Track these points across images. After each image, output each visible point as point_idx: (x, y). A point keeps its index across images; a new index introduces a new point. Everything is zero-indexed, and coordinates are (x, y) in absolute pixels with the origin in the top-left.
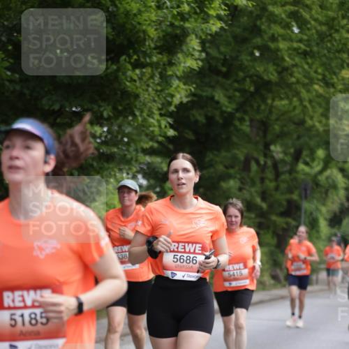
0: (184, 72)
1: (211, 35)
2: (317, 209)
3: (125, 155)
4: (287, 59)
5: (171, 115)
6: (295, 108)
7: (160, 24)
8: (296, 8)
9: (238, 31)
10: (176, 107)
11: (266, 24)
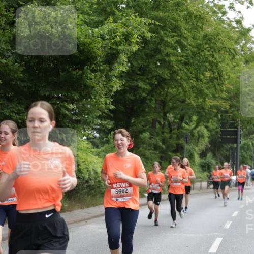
0: (119, 73)
1: (133, 53)
2: (193, 148)
3: (87, 120)
4: (175, 66)
5: (112, 97)
6: (180, 93)
7: (104, 48)
8: (180, 38)
9: (148, 52)
10: (114, 93)
11: (163, 47)
